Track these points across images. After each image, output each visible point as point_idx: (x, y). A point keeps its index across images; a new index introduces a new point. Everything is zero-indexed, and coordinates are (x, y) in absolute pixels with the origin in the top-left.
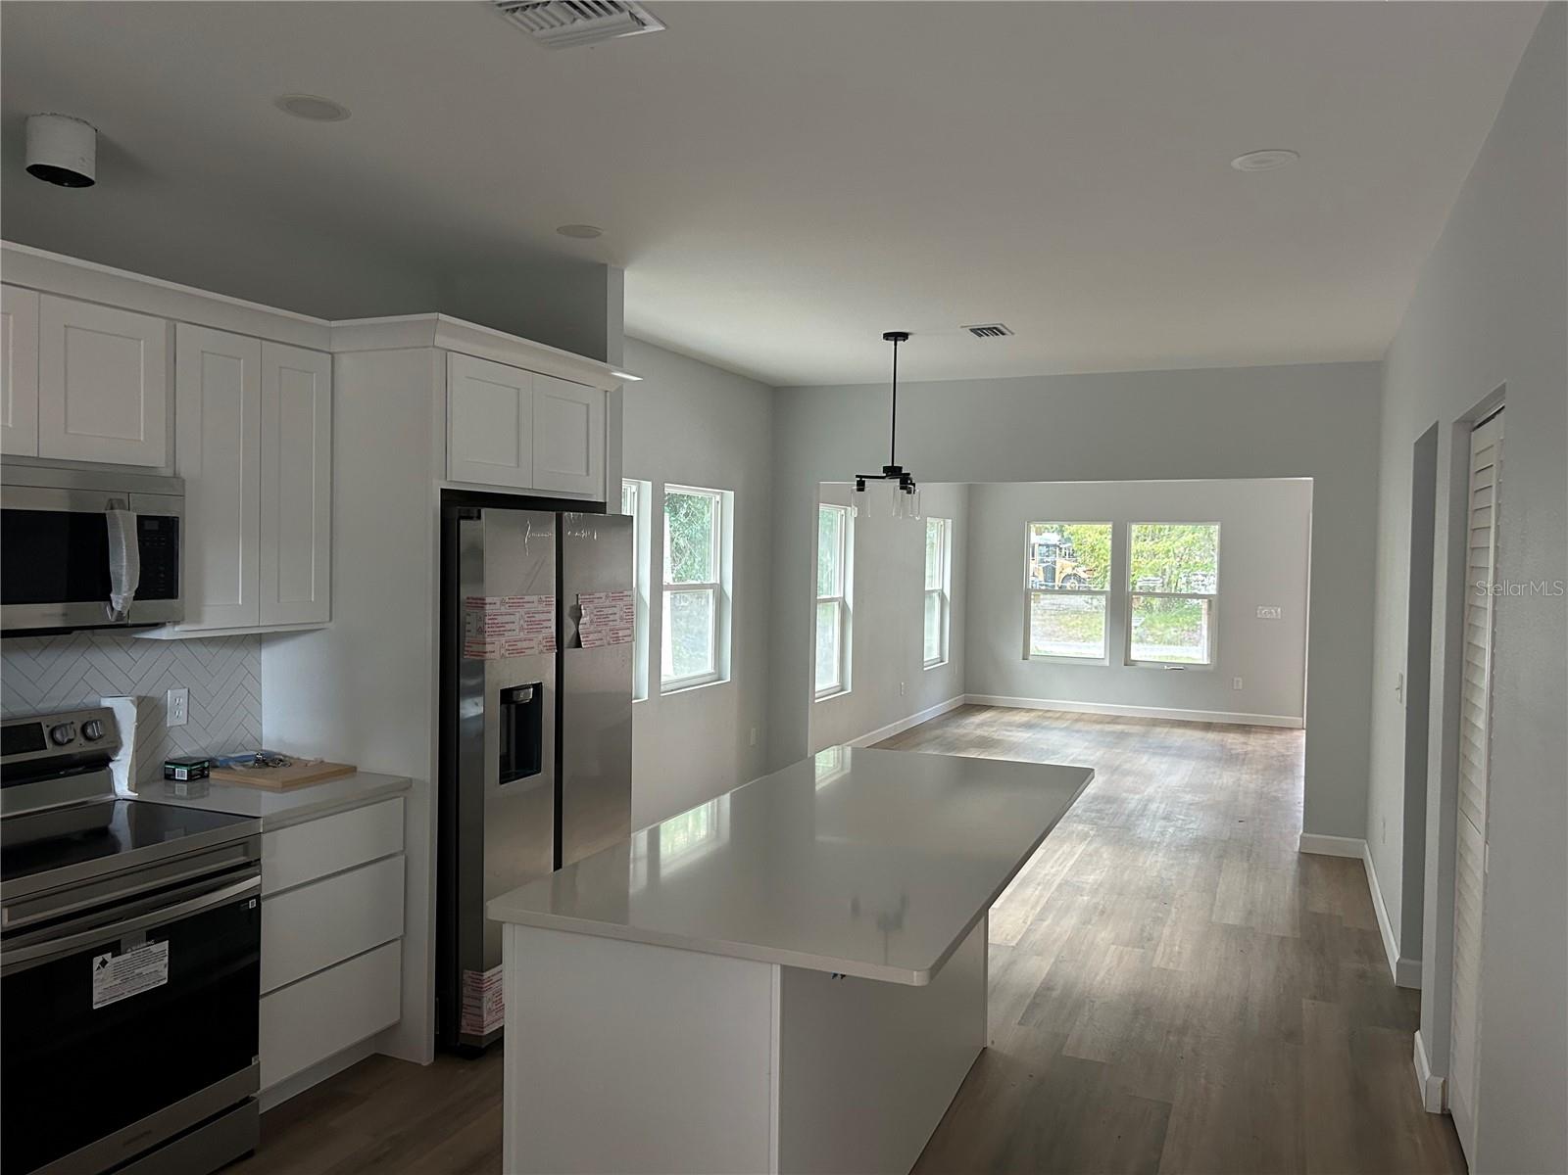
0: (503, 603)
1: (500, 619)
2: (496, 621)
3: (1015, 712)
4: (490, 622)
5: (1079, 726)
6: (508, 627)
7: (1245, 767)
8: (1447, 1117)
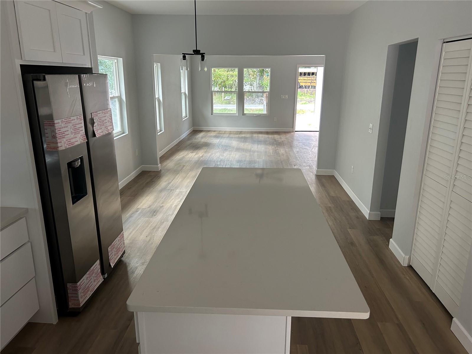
0: (62, 122)
1: (63, 130)
2: (60, 131)
3: (210, 132)
4: (58, 132)
5: (231, 136)
6: (67, 133)
7: (285, 146)
8: (410, 267)
